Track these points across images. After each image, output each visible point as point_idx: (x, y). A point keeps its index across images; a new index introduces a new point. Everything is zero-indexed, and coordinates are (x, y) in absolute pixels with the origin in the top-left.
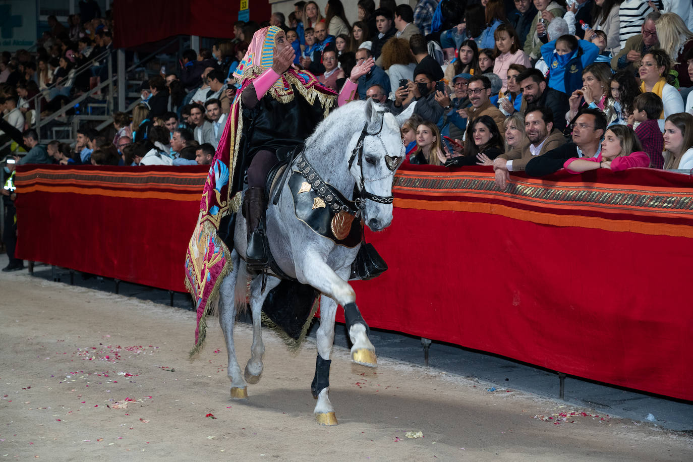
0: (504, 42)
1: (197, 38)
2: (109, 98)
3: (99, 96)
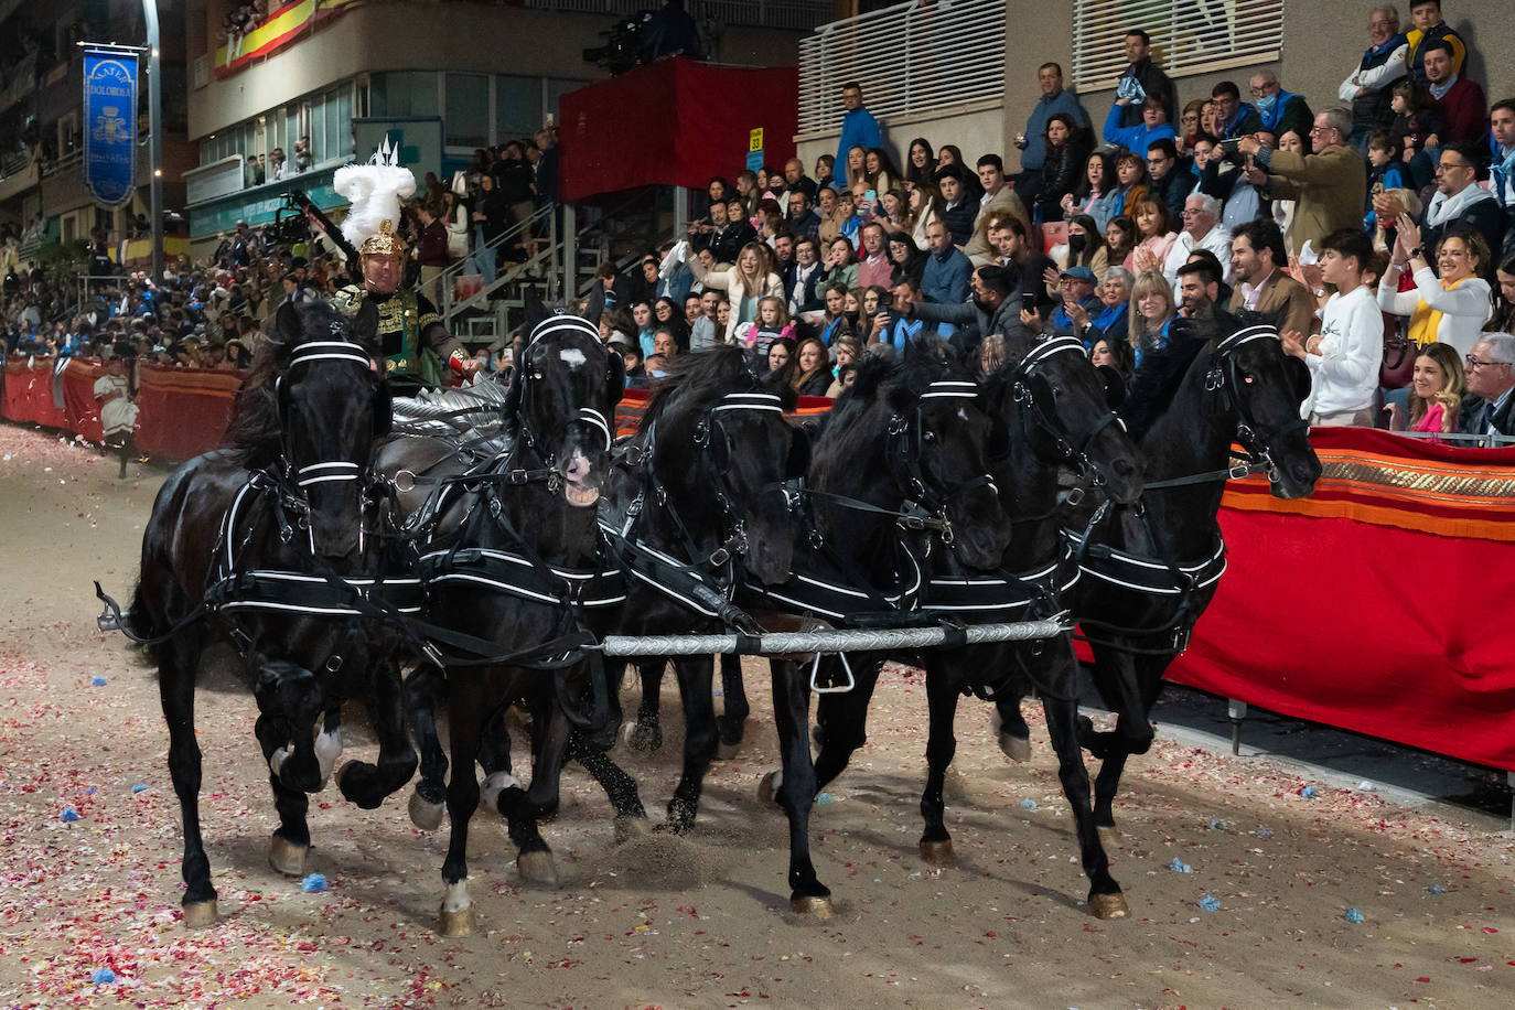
0: (1151, 217)
1: (685, 191)
2: (551, 274)
3: (536, 272)
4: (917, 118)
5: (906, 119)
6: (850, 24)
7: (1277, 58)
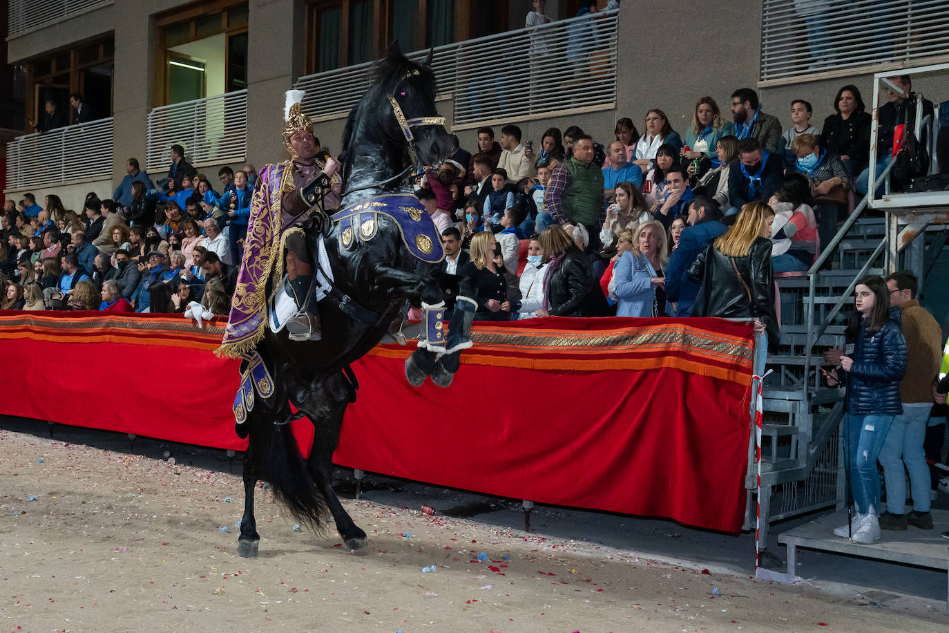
4: (68, 183)
5: (63, 183)
6: (33, 137)
7: (244, 160)
